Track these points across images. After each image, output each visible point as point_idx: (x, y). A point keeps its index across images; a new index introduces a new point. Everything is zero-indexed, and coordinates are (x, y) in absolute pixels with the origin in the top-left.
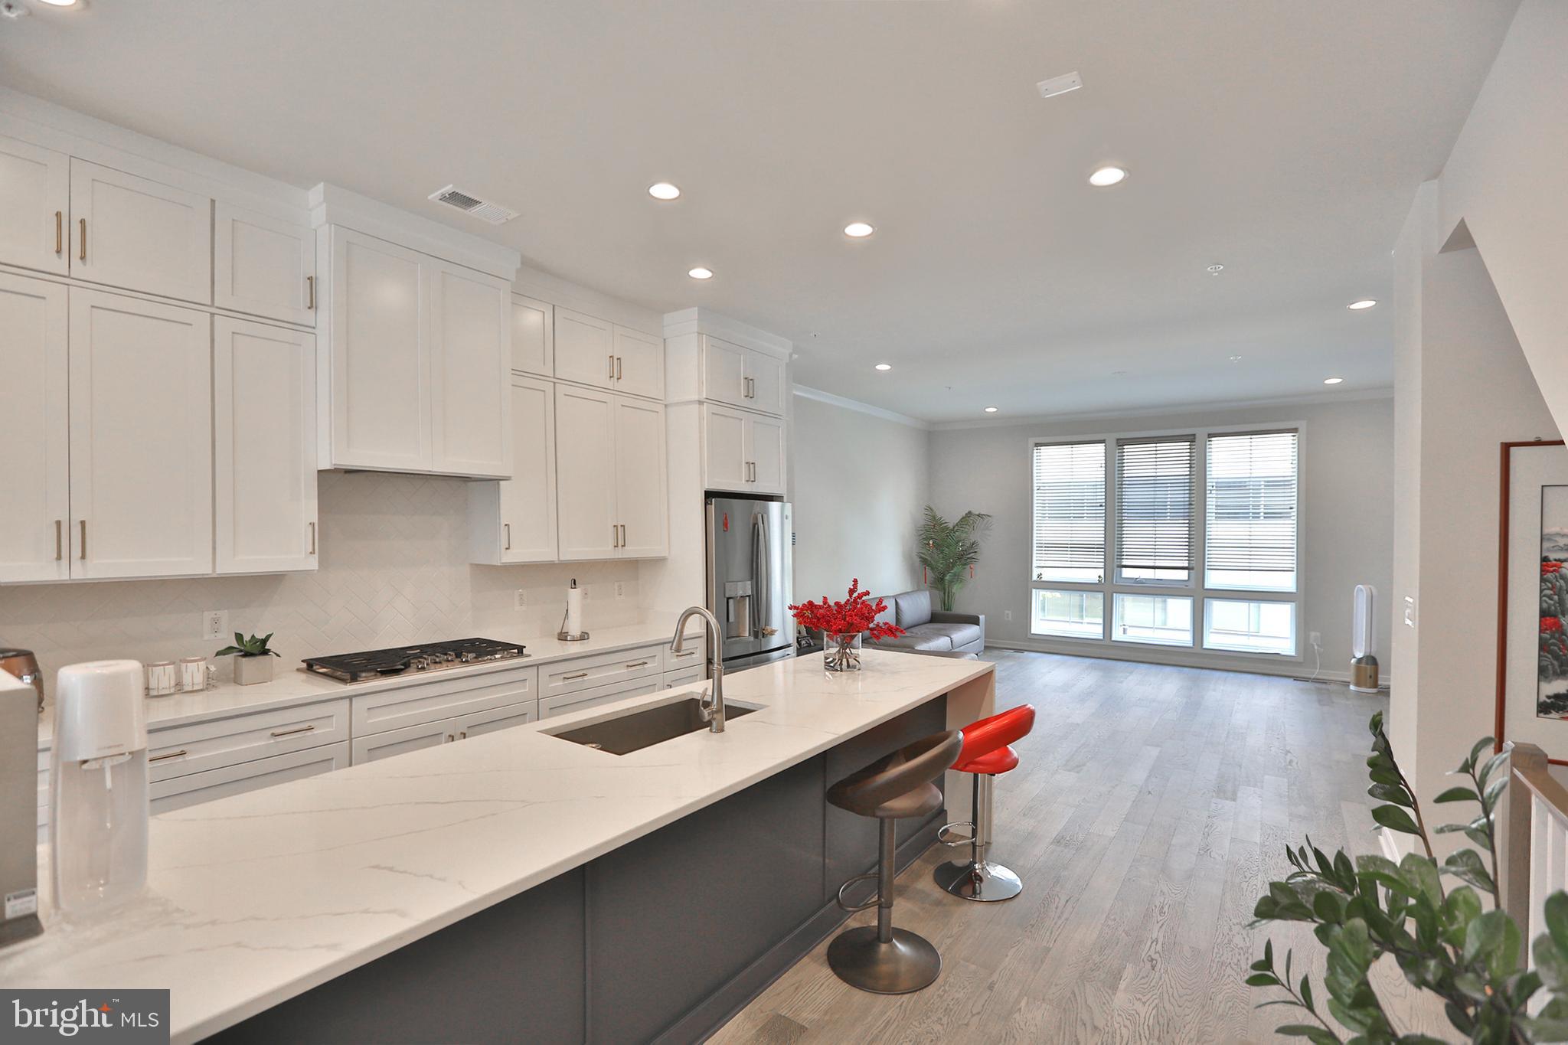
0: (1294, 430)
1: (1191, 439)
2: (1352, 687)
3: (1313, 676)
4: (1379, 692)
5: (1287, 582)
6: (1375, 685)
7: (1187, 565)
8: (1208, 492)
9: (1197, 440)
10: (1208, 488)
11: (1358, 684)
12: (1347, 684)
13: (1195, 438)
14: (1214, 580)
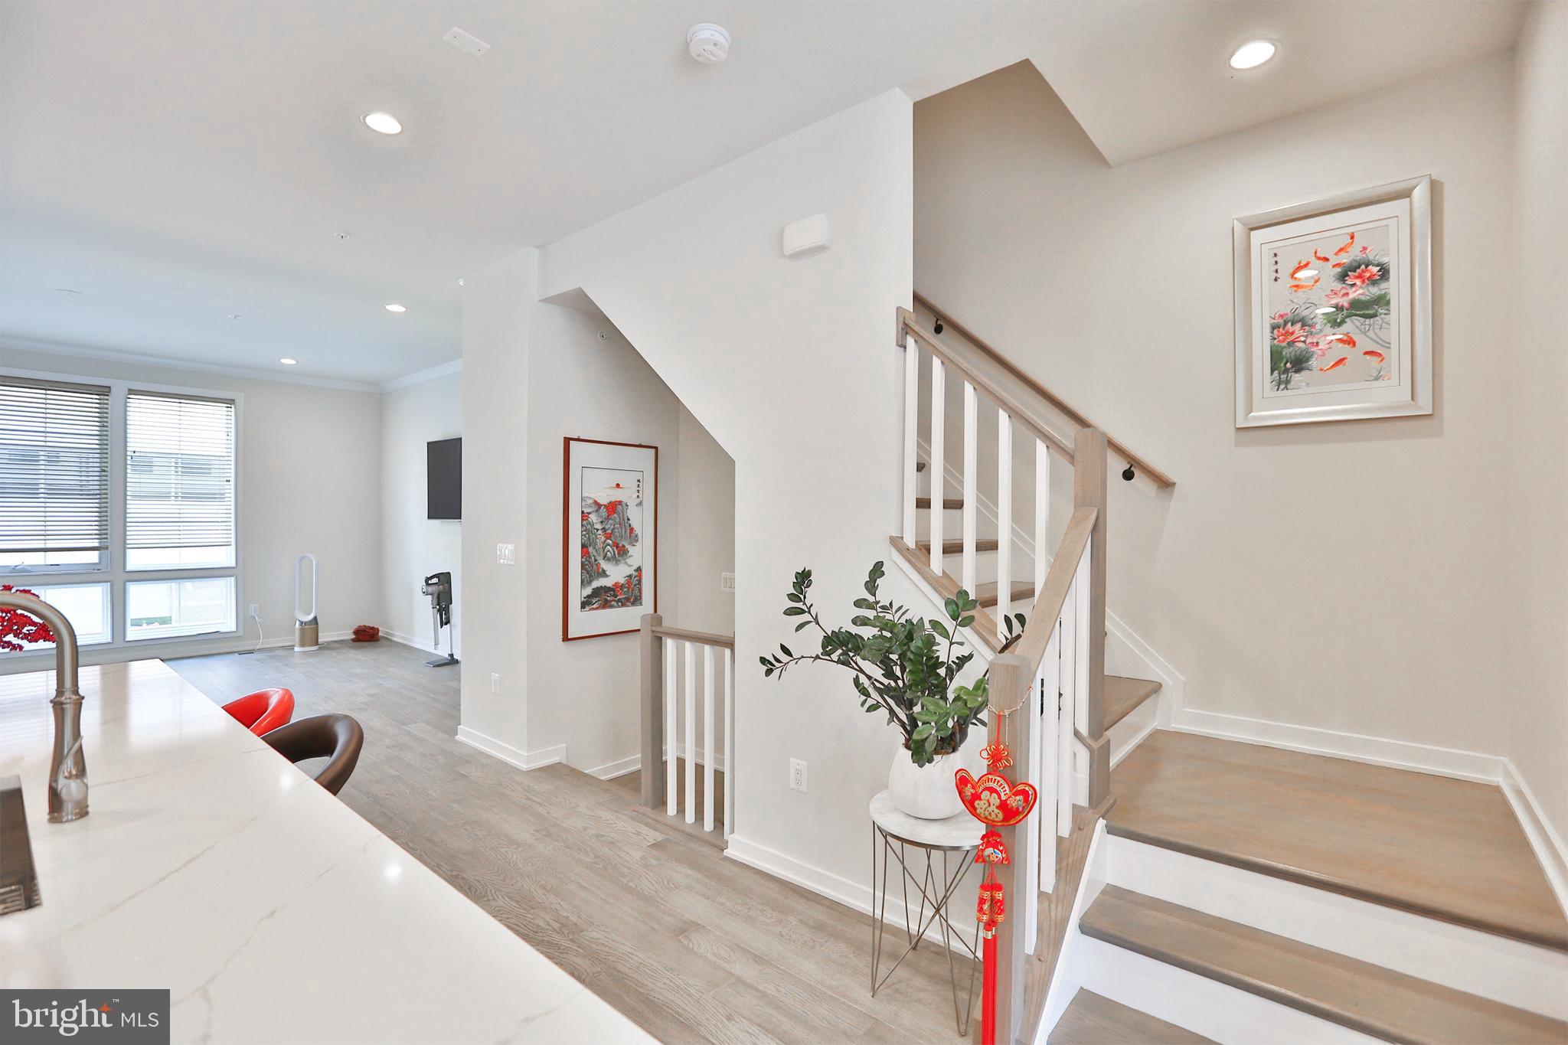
0: (229, 402)
1: (104, 391)
2: (297, 649)
3: (258, 648)
4: (320, 648)
5: (225, 557)
6: (317, 643)
7: (97, 545)
8: (129, 458)
9: (111, 395)
10: (129, 453)
11: (302, 645)
12: (292, 647)
13: (110, 392)
14: (136, 560)
